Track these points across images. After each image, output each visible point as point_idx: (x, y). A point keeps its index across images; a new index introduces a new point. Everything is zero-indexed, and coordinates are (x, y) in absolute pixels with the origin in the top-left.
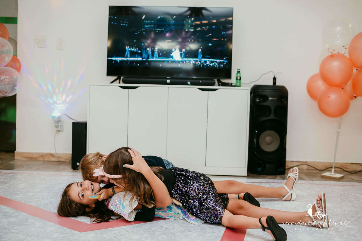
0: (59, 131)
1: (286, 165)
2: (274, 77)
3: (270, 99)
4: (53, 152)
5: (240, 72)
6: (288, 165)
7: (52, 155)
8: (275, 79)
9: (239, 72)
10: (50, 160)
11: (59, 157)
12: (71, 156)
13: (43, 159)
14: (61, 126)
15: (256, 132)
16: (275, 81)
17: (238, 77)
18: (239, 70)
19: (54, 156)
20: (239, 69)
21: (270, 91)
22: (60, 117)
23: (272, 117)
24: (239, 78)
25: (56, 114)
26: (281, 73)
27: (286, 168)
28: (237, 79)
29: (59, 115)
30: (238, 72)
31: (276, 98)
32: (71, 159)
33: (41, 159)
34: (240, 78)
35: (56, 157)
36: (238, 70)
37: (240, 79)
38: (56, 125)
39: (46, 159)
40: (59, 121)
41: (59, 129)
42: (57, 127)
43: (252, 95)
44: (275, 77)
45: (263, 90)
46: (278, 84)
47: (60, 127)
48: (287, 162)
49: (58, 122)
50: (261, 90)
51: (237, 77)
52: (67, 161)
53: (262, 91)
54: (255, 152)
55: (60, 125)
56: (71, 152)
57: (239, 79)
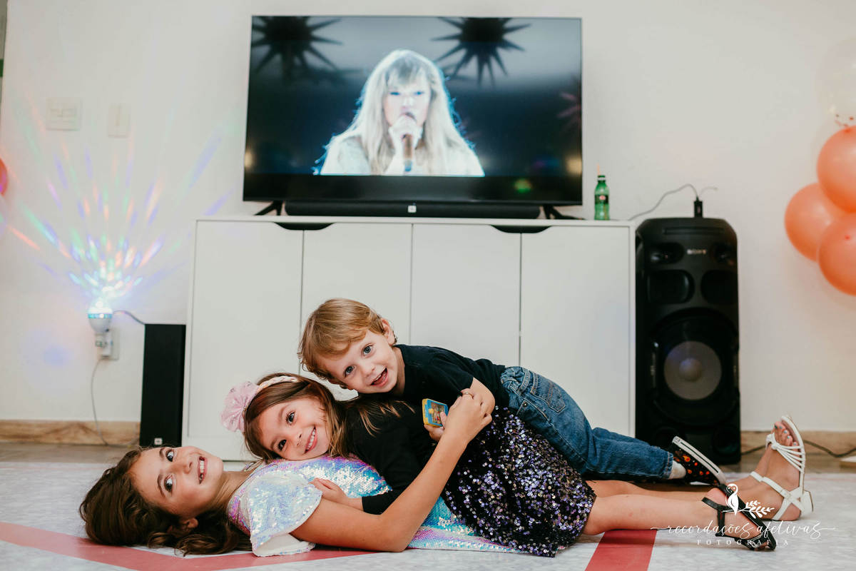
0: (106, 358)
1: (743, 442)
2: (695, 199)
3: (689, 252)
4: (86, 417)
5: (604, 181)
6: (748, 442)
7: (83, 427)
8: (698, 205)
9: (601, 183)
10: (76, 442)
11: (103, 434)
12: (138, 430)
13: (58, 439)
14: (112, 343)
15: (656, 345)
16: (699, 210)
17: (599, 196)
18: (604, 176)
19: (91, 430)
20: (602, 174)
21: (687, 231)
22: (109, 318)
23: (697, 301)
24: (602, 198)
25: (100, 308)
26: (716, 189)
27: (743, 450)
28: (597, 202)
29: (110, 311)
30: (599, 182)
31: (704, 252)
32: (138, 437)
33: (52, 439)
34: (607, 197)
35: (96, 433)
36: (599, 177)
37: (606, 202)
38: (100, 339)
39: (66, 440)
40: (108, 330)
41: (107, 352)
42: (101, 345)
43: (641, 246)
44: (700, 199)
45: (668, 231)
46: (707, 214)
47: (109, 346)
48: (743, 436)
49: (105, 332)
50: (663, 231)
51: (597, 197)
52: (125, 444)
53: (666, 234)
54: (655, 402)
55: (109, 341)
56: (137, 418)
57: (603, 202)
